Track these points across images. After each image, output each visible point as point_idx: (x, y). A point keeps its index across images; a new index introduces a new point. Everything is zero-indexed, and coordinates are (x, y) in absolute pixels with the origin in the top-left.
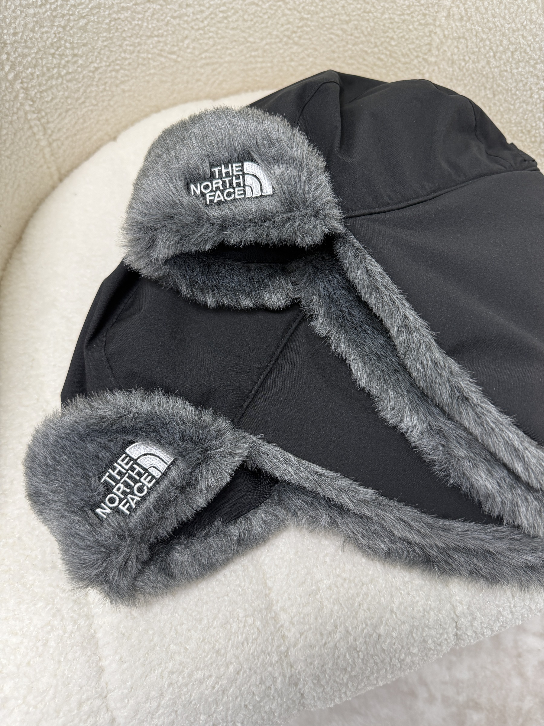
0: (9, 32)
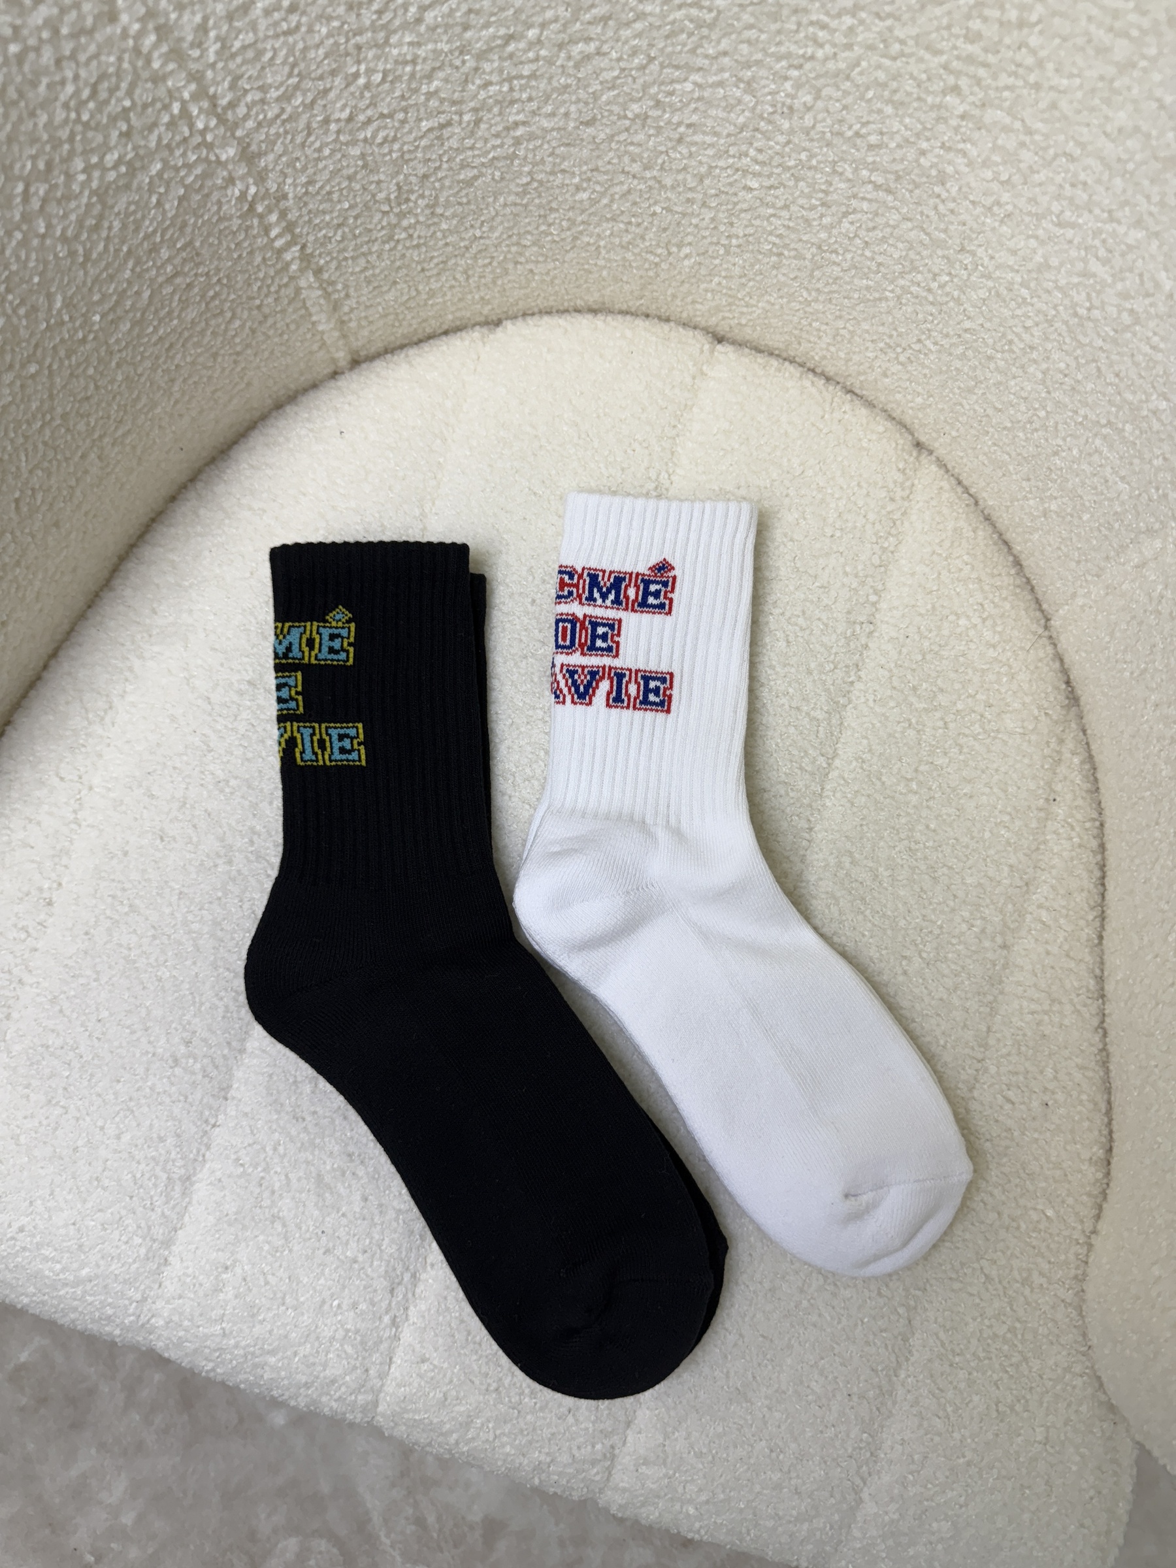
0: (298, 181)
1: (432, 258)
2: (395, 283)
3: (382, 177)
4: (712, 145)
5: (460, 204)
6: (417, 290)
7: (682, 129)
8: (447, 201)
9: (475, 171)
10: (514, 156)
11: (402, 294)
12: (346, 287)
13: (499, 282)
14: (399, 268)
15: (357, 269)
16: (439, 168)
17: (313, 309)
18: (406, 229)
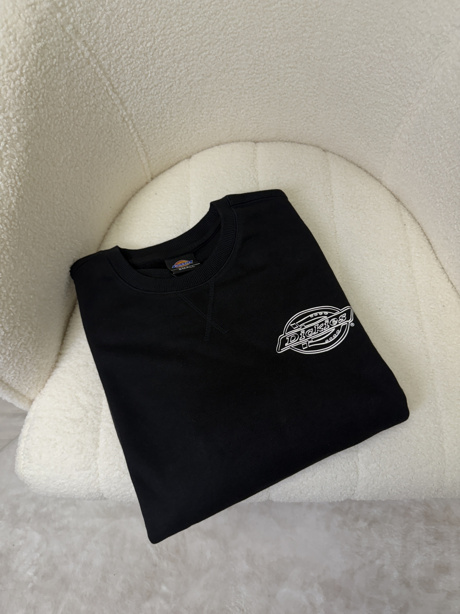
1: (172, 133)
2: (162, 144)
3: (157, 105)
4: (244, 73)
5: (178, 112)
6: (168, 146)
7: (235, 70)
9: (181, 99)
10: (191, 92)
11: (164, 148)
12: (149, 147)
13: (190, 139)
14: (163, 138)
15: (153, 139)
16: (171, 100)
17: (141, 155)
18: (164, 123)
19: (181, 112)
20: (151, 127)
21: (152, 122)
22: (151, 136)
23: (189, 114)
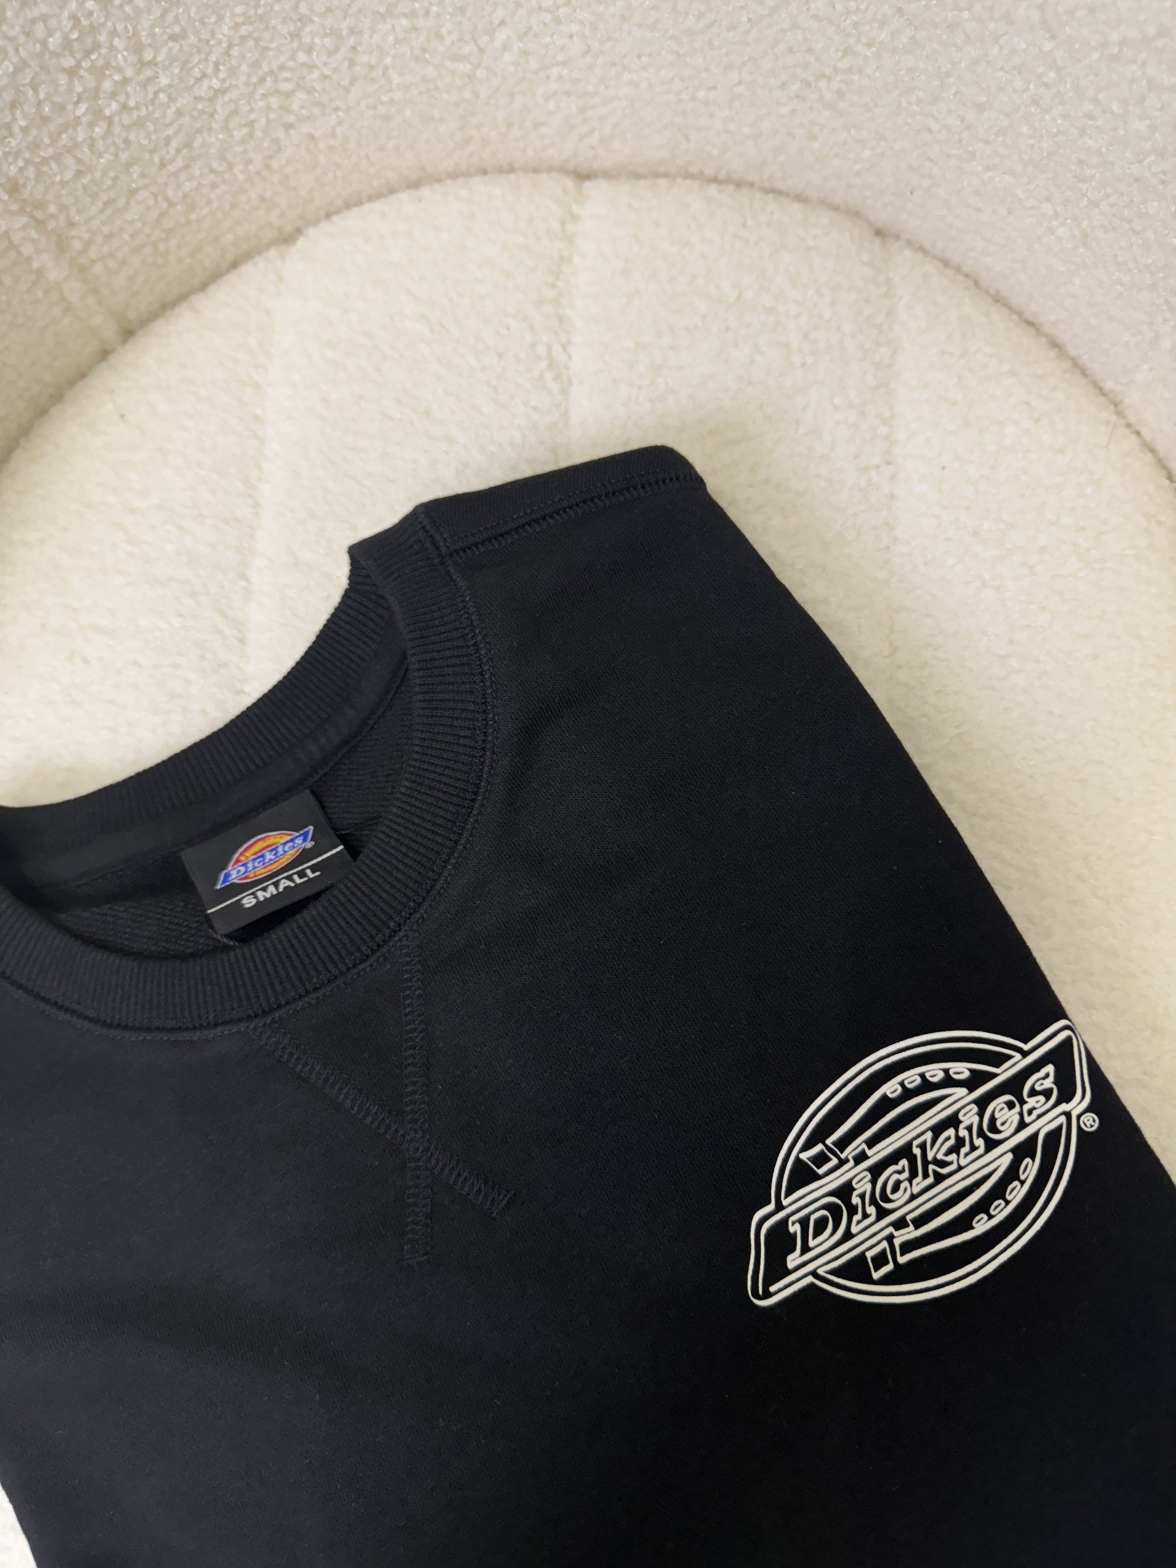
1: (168, 140)
2: (132, 193)
5: (174, 38)
6: (166, 199)
8: (152, 35)
11: (148, 208)
12: (63, 208)
13: (275, 165)
14: (128, 166)
15: (69, 175)
17: (27, 249)
18: (113, 95)
19: (193, 39)
20: (45, 120)
21: (42, 95)
22: (57, 158)
23: (235, 51)
